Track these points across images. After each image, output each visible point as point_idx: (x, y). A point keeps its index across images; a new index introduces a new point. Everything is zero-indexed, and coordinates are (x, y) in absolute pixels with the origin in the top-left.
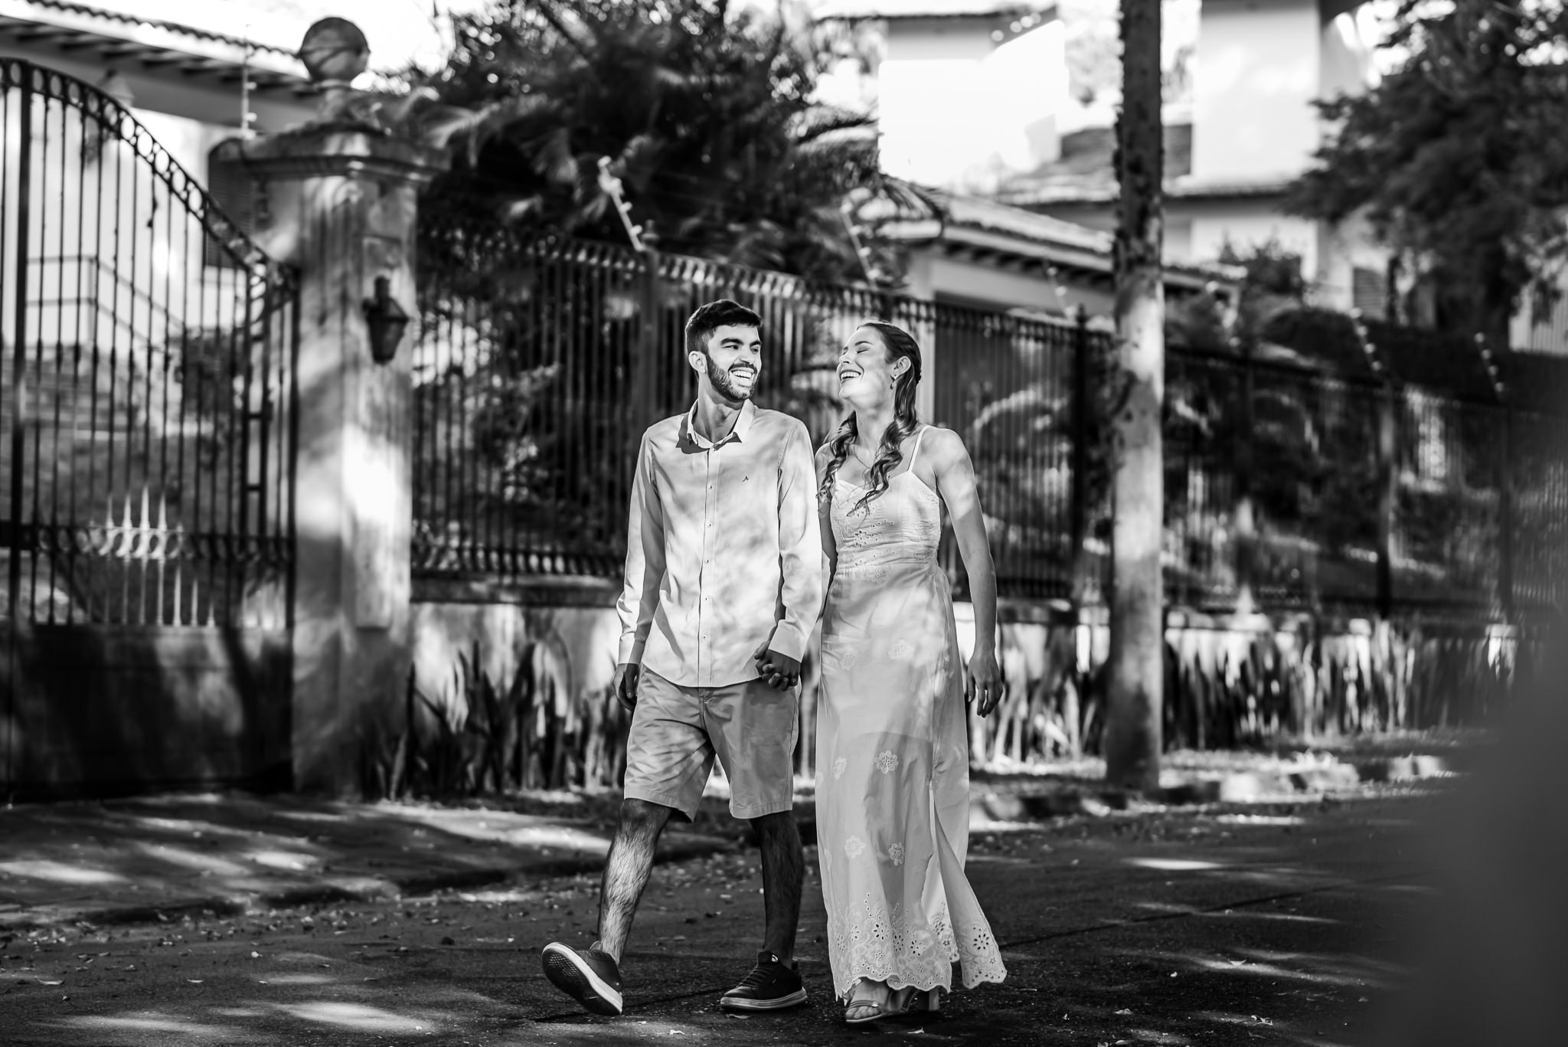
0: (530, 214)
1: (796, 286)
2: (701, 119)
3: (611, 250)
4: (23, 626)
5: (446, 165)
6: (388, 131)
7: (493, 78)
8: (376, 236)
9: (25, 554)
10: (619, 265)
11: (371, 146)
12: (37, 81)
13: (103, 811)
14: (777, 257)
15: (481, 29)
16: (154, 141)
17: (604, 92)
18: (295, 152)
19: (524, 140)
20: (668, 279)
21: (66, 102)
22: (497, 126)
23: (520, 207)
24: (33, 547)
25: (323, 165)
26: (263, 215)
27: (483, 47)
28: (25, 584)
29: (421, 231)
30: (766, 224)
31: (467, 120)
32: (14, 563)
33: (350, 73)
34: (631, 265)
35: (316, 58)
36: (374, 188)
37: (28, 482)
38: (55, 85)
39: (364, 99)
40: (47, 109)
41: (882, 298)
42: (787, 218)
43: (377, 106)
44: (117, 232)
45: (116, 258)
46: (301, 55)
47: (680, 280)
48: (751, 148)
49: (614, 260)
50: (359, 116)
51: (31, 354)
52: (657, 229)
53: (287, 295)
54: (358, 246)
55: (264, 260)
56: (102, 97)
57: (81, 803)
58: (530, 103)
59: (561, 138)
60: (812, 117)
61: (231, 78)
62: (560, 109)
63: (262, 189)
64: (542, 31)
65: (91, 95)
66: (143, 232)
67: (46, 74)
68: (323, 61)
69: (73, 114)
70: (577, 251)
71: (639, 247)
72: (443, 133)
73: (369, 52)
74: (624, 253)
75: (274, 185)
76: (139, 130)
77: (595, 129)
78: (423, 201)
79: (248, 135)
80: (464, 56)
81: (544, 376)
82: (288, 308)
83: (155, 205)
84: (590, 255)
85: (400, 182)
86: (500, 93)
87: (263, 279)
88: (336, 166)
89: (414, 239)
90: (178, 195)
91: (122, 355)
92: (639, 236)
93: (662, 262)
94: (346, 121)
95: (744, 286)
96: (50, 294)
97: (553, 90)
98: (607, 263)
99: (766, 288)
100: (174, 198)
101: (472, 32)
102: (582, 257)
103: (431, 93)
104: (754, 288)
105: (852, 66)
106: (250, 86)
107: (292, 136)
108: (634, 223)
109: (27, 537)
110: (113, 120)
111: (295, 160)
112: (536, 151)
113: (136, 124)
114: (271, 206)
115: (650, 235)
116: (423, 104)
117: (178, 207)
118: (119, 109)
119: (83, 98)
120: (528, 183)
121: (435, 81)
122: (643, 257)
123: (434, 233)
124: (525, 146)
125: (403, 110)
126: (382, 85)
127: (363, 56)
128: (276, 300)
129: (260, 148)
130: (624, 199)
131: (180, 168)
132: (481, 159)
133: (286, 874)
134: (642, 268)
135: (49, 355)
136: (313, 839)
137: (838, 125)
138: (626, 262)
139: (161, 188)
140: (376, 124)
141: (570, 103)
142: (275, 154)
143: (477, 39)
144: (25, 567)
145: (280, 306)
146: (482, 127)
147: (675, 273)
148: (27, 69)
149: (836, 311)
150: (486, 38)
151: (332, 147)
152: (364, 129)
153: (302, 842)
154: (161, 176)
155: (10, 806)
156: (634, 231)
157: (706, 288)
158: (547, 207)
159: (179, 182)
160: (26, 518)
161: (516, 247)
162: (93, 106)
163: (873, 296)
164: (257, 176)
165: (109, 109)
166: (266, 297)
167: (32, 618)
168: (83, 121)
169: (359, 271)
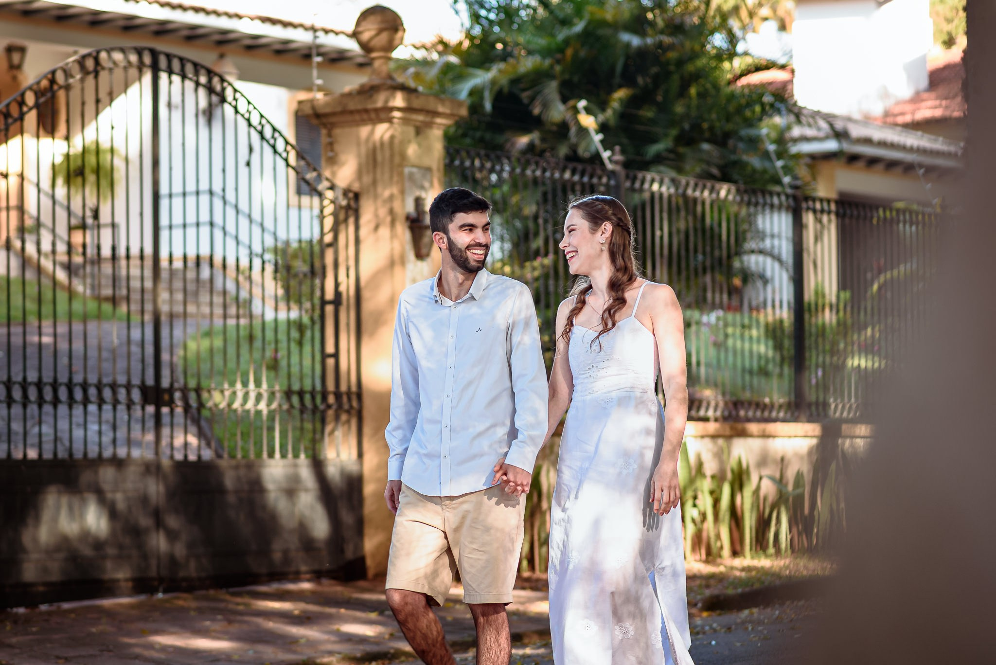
0: (531, 147)
1: (729, 192)
2: (654, 70)
3: (589, 169)
4: (166, 462)
5: (464, 112)
6: (421, 89)
7: (499, 46)
8: (413, 166)
9: (165, 410)
10: (595, 180)
11: (407, 100)
12: (163, 62)
13: (228, 597)
14: (715, 171)
15: (489, 11)
16: (249, 103)
17: (583, 53)
18: (352, 105)
19: (524, 90)
20: (632, 190)
21: (184, 77)
22: (504, 81)
23: (523, 140)
24: (171, 403)
25: (373, 115)
26: (330, 154)
27: (491, 22)
28: (166, 431)
29: (447, 161)
30: (706, 146)
31: (481, 78)
32: (158, 417)
33: (390, 47)
34: (604, 180)
35: (366, 36)
36: (411, 131)
37: (165, 356)
38: (176, 65)
39: (404, 65)
40: (170, 82)
41: (795, 198)
42: (721, 140)
43: (412, 70)
44: (224, 171)
45: (224, 190)
46: (355, 35)
47: (641, 190)
48: (693, 91)
49: (591, 177)
50: (400, 79)
51: (164, 263)
52: (623, 152)
53: (351, 212)
54: (401, 174)
55: (332, 188)
56: (210, 73)
57: (212, 592)
58: (527, 64)
59: (552, 88)
60: (738, 64)
61: (306, 55)
62: (552, 67)
63: (329, 135)
64: (535, 10)
65: (203, 71)
66: (243, 170)
67: (169, 57)
68: (372, 38)
69: (189, 85)
70: (563, 170)
71: (610, 166)
72: (464, 90)
73: (404, 30)
74: (599, 172)
75: (337, 131)
76: (238, 95)
77: (576, 79)
78: (449, 139)
79: (319, 96)
80: (477, 31)
81: (543, 266)
82: (351, 220)
83: (251, 150)
84: (573, 173)
85: (429, 125)
86: (505, 56)
87: (332, 202)
88: (383, 115)
89: (442, 167)
90: (268, 142)
91: (231, 262)
92: (610, 158)
93: (627, 177)
94: (389, 82)
95: (690, 192)
96: (178, 220)
97: (545, 53)
98: (586, 179)
99: (706, 193)
100: (265, 144)
101: (483, 13)
102: (567, 175)
103: (453, 59)
104: (697, 194)
105: (773, 25)
106: (319, 59)
107: (349, 95)
108: (605, 149)
109: (166, 397)
110: (218, 88)
111: (352, 112)
112: (532, 99)
113: (235, 91)
114: (337, 147)
115: (618, 157)
116: (448, 68)
117: (268, 150)
118: (222, 80)
119: (197, 73)
120: (529, 122)
121: (457, 50)
122: (612, 174)
123: (457, 163)
124: (525, 96)
125: (433, 72)
126: (420, 55)
127: (400, 34)
128: (342, 216)
129: (327, 104)
130: (597, 132)
131: (268, 122)
132: (494, 106)
133: (362, 640)
134: (612, 182)
135: (178, 264)
136: (381, 613)
137: (758, 68)
138: (600, 178)
139: (255, 137)
140: (412, 84)
141: (558, 62)
142: (339, 109)
143: (487, 18)
144: (166, 420)
145: (346, 220)
146: (493, 82)
147: (637, 185)
148: (154, 54)
149: (760, 208)
150: (492, 16)
151: (380, 101)
152: (403, 88)
153: (373, 616)
154: (255, 128)
155: (160, 595)
156: (606, 154)
157: (661, 195)
158: (543, 140)
159: (268, 132)
160: (165, 383)
161: (518, 170)
162: (203, 80)
163: (787, 196)
164: (325, 125)
165: (216, 80)
166: (335, 214)
167: (172, 457)
168: (196, 90)
169: (402, 192)
